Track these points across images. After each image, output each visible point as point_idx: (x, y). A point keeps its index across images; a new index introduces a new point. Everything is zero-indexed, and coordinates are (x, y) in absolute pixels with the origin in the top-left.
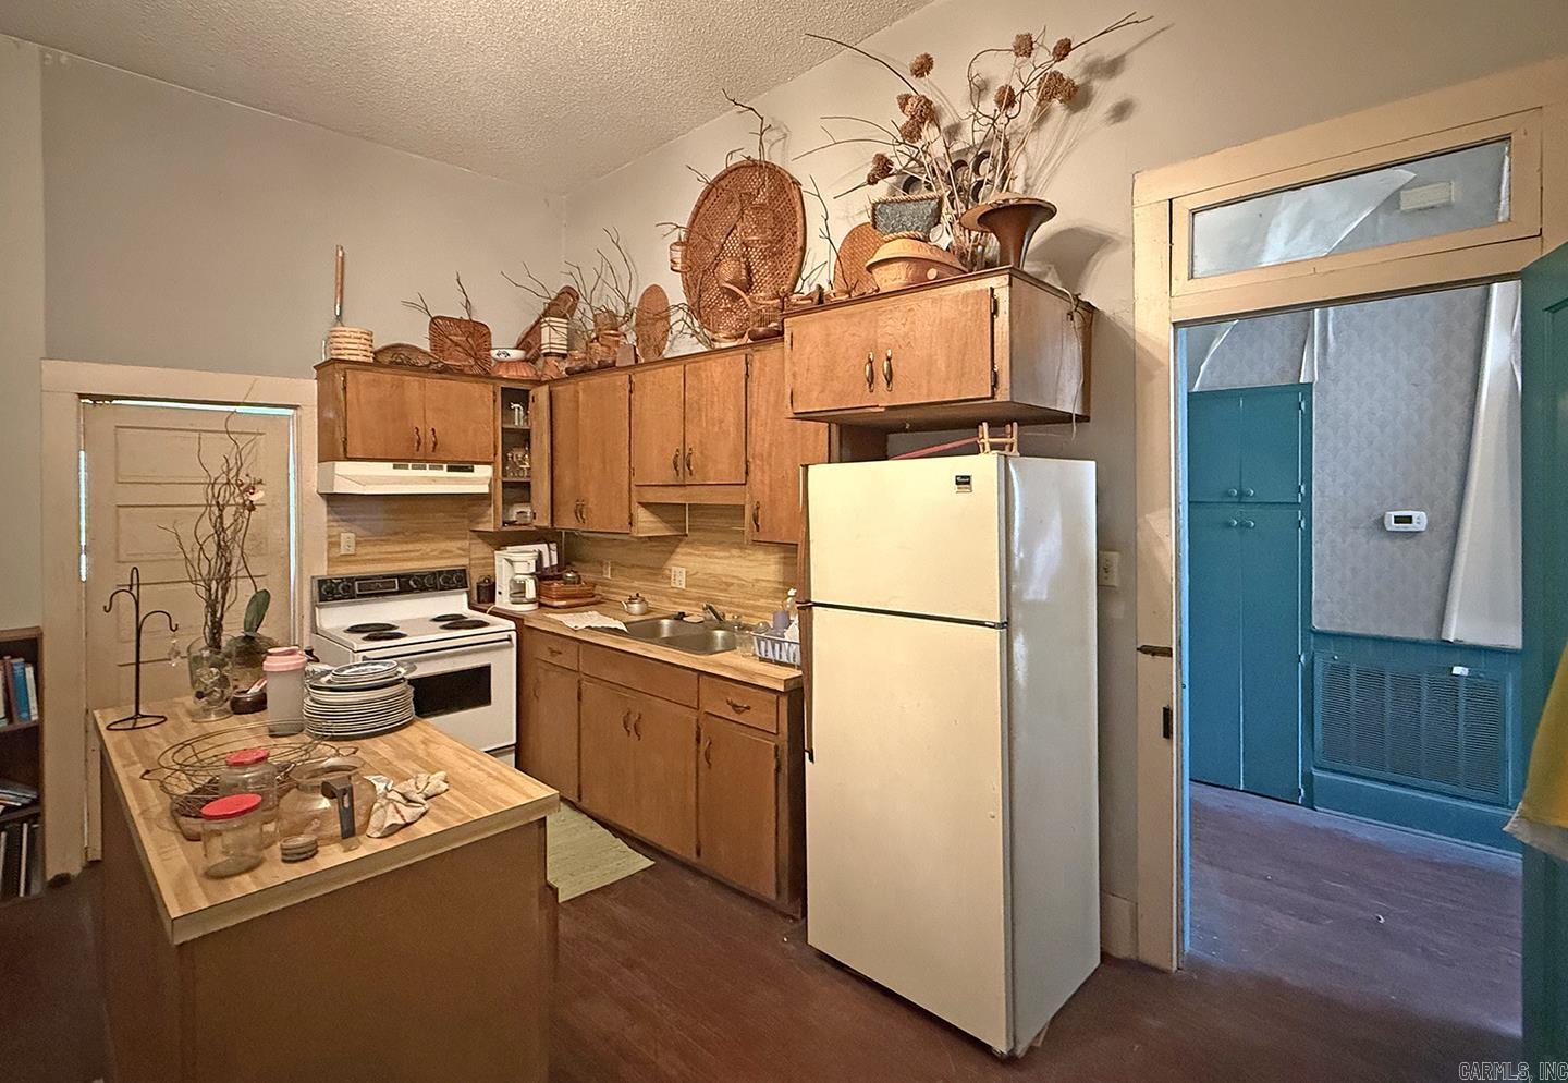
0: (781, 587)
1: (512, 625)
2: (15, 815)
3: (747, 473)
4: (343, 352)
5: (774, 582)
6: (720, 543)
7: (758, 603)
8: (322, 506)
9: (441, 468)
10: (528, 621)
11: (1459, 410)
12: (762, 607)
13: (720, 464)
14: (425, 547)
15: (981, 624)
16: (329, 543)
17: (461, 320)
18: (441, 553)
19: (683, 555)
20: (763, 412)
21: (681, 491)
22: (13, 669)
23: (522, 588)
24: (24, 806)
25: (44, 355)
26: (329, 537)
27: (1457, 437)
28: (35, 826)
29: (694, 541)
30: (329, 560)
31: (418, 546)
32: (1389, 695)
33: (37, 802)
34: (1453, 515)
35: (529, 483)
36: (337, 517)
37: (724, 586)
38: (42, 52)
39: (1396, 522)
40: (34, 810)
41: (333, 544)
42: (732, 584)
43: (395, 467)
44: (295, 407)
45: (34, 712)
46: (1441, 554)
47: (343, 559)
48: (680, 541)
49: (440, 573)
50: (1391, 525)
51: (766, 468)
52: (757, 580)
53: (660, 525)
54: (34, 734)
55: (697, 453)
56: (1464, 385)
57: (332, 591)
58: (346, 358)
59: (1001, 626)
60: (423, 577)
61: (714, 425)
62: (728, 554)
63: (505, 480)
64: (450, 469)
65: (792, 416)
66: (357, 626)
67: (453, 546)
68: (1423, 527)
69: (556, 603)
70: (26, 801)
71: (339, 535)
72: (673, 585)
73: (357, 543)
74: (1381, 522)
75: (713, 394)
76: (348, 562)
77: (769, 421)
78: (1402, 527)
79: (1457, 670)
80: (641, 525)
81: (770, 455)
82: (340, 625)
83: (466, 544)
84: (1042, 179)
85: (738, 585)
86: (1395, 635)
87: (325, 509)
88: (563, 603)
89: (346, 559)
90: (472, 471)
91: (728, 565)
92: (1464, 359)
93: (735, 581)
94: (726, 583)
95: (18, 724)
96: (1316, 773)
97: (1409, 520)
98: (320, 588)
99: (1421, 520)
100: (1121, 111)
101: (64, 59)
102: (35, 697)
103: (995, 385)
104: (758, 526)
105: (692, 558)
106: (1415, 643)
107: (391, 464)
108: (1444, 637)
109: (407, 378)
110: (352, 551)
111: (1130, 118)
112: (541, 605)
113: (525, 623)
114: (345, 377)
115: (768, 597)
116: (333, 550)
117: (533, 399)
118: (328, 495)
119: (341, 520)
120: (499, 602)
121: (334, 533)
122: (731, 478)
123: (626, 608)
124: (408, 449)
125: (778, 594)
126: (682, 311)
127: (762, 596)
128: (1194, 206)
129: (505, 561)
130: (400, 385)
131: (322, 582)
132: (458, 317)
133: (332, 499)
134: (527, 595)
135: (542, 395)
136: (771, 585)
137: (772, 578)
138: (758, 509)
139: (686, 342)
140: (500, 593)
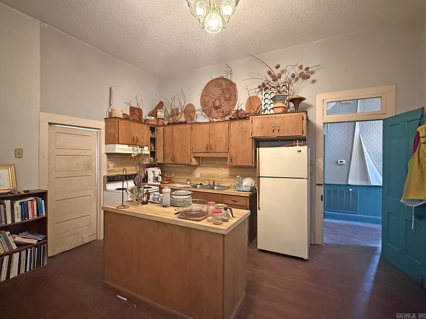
0: (229, 176)
1: (158, 188)
2: (40, 243)
3: (228, 150)
4: (117, 115)
5: (227, 175)
6: (211, 167)
7: (222, 180)
9: (138, 147)
10: (162, 186)
11: (351, 141)
12: (224, 181)
13: (221, 147)
15: (303, 178)
17: (136, 108)
19: (199, 169)
20: (233, 136)
21: (208, 154)
22: (39, 201)
23: (157, 178)
24: (42, 240)
25: (39, 111)
26: (107, 165)
27: (350, 146)
28: (44, 245)
29: (203, 166)
30: (107, 171)
32: (338, 196)
33: (46, 238)
34: (349, 161)
35: (155, 152)
36: (109, 159)
37: (212, 177)
38: (40, 23)
39: (340, 162)
40: (45, 241)
41: (108, 167)
43: (128, 146)
44: (99, 129)
45: (44, 213)
46: (347, 168)
47: (111, 171)
48: (198, 166)
49: (133, 175)
50: (339, 163)
51: (235, 149)
52: (222, 175)
53: (196, 162)
54: (45, 219)
55: (213, 145)
56: (352, 137)
57: (111, 179)
58: (118, 116)
59: (307, 178)
60: (129, 176)
61: (219, 139)
63: (151, 150)
64: (140, 147)
65: (251, 137)
66: (118, 189)
68: (344, 163)
69: (166, 182)
70: (43, 238)
71: (110, 164)
72: (196, 177)
73: (113, 167)
74: (337, 162)
75: (219, 132)
76: (111, 172)
77: (235, 138)
78: (341, 163)
79: (350, 190)
80: (193, 162)
81: (236, 146)
82: (113, 188)
84: (297, 92)
85: (216, 176)
86: (339, 184)
87: (106, 157)
88: (168, 182)
90: (144, 148)
91: (214, 172)
92: (352, 132)
93: (216, 175)
94: (213, 176)
95: (40, 217)
96: (325, 212)
97: (342, 162)
98: (107, 178)
99: (344, 162)
100: (314, 81)
101: (46, 26)
102: (44, 209)
103: (303, 133)
104: (232, 162)
105: (202, 170)
106: (343, 185)
107: (127, 145)
108: (348, 183)
109: (131, 123)
110: (112, 169)
111: (315, 83)
112: (161, 183)
113: (161, 187)
114: (118, 122)
115: (225, 179)
116: (108, 168)
117: (157, 130)
118: (107, 153)
119: (111, 160)
120: (149, 182)
121: (108, 164)
122: (224, 151)
123: (185, 183)
124: (131, 141)
125: (228, 178)
126: (201, 111)
127: (224, 179)
128: (328, 102)
129: (151, 172)
130: (130, 125)
131: (108, 177)
132: (136, 107)
133: (108, 154)
134: (159, 180)
135: (161, 129)
136: (226, 176)
137: (227, 174)
138: (232, 158)
139: (201, 118)
140: (150, 180)
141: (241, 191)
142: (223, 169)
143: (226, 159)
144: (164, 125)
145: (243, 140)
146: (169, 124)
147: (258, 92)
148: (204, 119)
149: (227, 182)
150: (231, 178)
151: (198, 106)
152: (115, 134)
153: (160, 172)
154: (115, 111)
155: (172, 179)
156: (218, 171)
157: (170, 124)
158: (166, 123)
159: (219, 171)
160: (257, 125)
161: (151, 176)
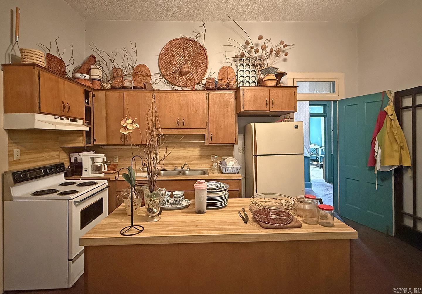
0: (200, 157)
1: (106, 181)
3: (207, 125)
7: (191, 162)
8: (6, 136)
9: (68, 120)
14: (45, 155)
16: (9, 155)
18: (51, 157)
20: (213, 110)
21: (176, 130)
23: (99, 168)
26: (9, 151)
30: (9, 163)
31: (43, 154)
35: (91, 128)
36: (12, 141)
41: (11, 155)
42: (181, 158)
43: (55, 118)
47: (15, 162)
49: (56, 166)
51: (214, 124)
52: (191, 156)
55: (186, 119)
57: (20, 177)
60: (51, 167)
61: (193, 112)
62: (179, 149)
64: (71, 120)
65: (243, 111)
67: (55, 154)
71: (13, 150)
73: (21, 154)
83: (58, 153)
85: (183, 158)
89: (17, 162)
90: (77, 122)
91: (179, 153)
93: (182, 157)
98: (13, 176)
103: (295, 109)
104: (211, 139)
110: (18, 158)
111: (286, 61)
112: (105, 174)
113: (111, 180)
114: (39, 74)
115: (195, 160)
116: (11, 158)
117: (94, 96)
118: (8, 130)
119: (14, 143)
120: (84, 175)
121: (11, 150)
122: (201, 127)
123: (142, 170)
124: (61, 110)
125: (198, 159)
126: (160, 76)
127: (193, 160)
128: (297, 81)
129: (89, 158)
130: (57, 82)
131: (14, 174)
132: (55, 56)
133: (10, 132)
134: (103, 170)
135: (101, 95)
136: (196, 157)
137: (197, 155)
138: (211, 135)
139: (161, 85)
140: (85, 171)
141: (228, 173)
142: (192, 149)
143: (203, 136)
144: (105, 89)
145: (224, 114)
146: (113, 88)
147: (232, 62)
148: (165, 86)
149: (197, 164)
150: (203, 159)
151: (154, 68)
152: (32, 95)
153: (105, 157)
154: (32, 55)
155: (118, 166)
156: (185, 151)
157: (116, 89)
158: (109, 86)
159: (187, 151)
160: (249, 98)
161: (87, 165)
